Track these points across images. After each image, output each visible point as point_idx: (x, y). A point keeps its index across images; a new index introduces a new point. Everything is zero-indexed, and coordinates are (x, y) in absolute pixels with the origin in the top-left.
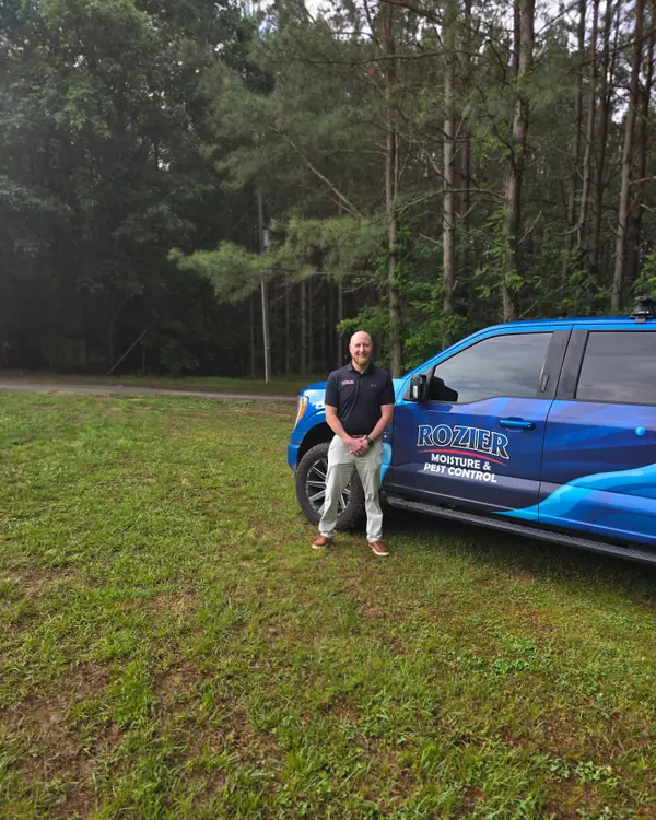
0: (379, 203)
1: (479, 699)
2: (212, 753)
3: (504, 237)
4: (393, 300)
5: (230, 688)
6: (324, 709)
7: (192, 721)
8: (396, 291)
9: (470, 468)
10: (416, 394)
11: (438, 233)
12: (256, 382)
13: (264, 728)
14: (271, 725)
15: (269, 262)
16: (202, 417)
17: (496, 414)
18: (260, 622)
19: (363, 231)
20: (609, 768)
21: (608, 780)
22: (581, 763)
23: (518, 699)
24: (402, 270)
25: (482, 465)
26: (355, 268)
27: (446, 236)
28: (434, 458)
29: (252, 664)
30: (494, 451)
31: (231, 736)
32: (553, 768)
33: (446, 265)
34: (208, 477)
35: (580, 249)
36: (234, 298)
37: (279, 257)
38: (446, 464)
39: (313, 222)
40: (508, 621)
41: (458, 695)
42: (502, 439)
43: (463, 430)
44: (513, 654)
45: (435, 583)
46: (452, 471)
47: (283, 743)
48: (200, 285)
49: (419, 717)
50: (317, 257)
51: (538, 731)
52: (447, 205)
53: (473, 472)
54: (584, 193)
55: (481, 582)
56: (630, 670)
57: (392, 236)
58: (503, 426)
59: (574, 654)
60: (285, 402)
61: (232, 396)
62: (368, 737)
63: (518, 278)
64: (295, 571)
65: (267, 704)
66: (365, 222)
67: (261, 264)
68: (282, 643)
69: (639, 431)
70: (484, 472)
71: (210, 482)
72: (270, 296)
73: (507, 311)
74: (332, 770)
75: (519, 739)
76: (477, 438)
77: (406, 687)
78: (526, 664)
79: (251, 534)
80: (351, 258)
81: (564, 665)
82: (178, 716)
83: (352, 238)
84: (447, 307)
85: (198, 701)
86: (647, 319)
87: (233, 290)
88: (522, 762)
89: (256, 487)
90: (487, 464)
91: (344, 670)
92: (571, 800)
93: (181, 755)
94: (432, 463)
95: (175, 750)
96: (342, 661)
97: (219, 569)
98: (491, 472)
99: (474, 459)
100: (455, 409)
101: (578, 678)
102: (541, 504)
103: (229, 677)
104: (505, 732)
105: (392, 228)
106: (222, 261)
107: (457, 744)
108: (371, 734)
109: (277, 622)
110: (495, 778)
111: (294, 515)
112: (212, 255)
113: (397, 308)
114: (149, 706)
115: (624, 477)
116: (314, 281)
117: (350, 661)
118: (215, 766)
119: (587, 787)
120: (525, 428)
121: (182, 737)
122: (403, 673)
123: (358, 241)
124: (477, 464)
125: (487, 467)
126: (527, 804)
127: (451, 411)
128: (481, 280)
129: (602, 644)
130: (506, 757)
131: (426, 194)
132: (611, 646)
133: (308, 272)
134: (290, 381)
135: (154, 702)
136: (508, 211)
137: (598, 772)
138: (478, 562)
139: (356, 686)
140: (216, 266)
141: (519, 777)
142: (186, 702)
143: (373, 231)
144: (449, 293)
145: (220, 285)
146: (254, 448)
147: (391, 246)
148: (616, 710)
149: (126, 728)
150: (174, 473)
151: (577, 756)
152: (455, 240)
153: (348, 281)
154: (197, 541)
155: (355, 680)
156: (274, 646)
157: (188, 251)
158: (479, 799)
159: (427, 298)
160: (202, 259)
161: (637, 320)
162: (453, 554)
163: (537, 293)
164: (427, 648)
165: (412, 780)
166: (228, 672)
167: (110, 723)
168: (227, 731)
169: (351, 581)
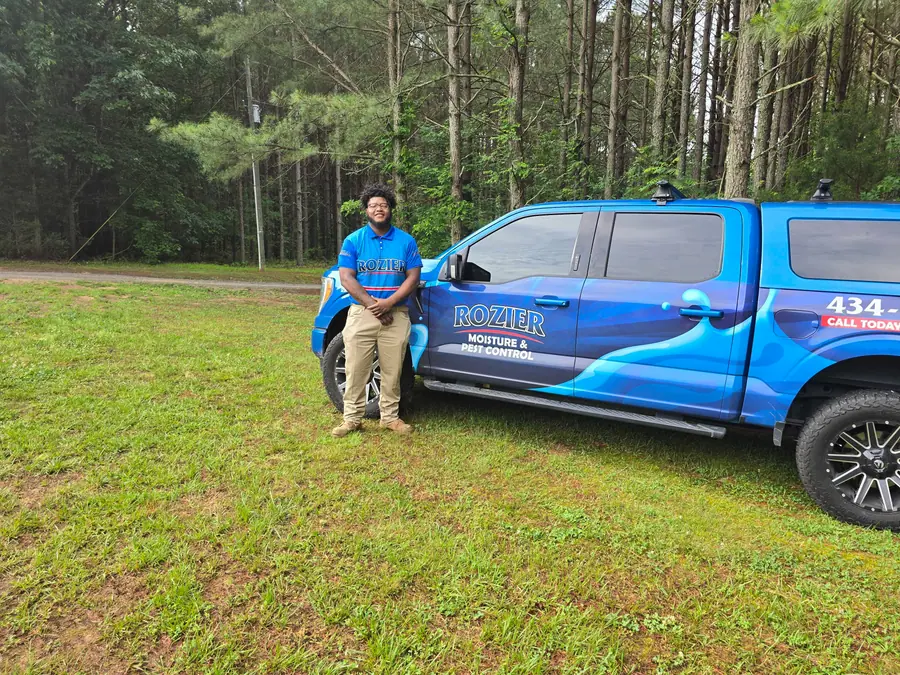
0: (384, 84)
1: (544, 568)
2: (283, 653)
3: (510, 125)
4: (399, 185)
5: (290, 584)
6: (395, 595)
7: (255, 622)
8: (402, 175)
9: (508, 347)
10: (453, 275)
11: (443, 117)
12: (246, 268)
13: (336, 620)
14: (344, 617)
15: (266, 138)
16: (192, 306)
17: (531, 293)
18: (308, 514)
19: (371, 110)
20: (673, 618)
21: (674, 628)
22: (647, 616)
23: (579, 564)
24: (407, 153)
25: (519, 343)
26: (360, 149)
27: (452, 121)
28: (470, 338)
29: (308, 557)
30: (531, 329)
31: (301, 632)
32: (625, 624)
33: (453, 150)
34: (215, 369)
35: (577, 141)
36: (225, 176)
37: (278, 131)
38: (483, 344)
39: (316, 98)
40: (554, 493)
41: (524, 566)
42: (538, 317)
43: (501, 309)
44: (566, 524)
45: (480, 462)
46: (489, 350)
47: (360, 632)
48: (184, 161)
49: (492, 590)
50: (319, 136)
51: (602, 592)
52: (452, 90)
53: (511, 351)
54: (580, 87)
55: (524, 459)
56: (671, 529)
57: (396, 118)
58: (540, 305)
59: (620, 519)
60: (284, 290)
61: (224, 284)
62: (444, 616)
63: (524, 165)
64: (334, 461)
65: (334, 596)
66: (372, 101)
67: (257, 141)
68: (336, 533)
69: (665, 305)
70: (521, 350)
71: (218, 374)
72: (262, 180)
73: (514, 199)
74: (416, 653)
75: (588, 600)
76: (513, 318)
77: (474, 564)
78: (580, 531)
79: (277, 425)
80: (355, 138)
81: (613, 529)
82: (238, 619)
83: (358, 117)
84: (455, 193)
85: (256, 601)
86: (668, 201)
87: (223, 167)
88: (596, 621)
89: (271, 378)
90: (523, 342)
91: (407, 555)
92: (645, 651)
93: (249, 659)
94: (468, 343)
95: (242, 655)
96: (404, 545)
97: (251, 464)
98: (528, 351)
99: (511, 338)
100: (489, 288)
101: (629, 539)
102: (576, 380)
103: (286, 573)
104: (574, 595)
105: (396, 109)
106: (214, 135)
107: (532, 612)
108: (447, 613)
109: (325, 513)
110: (574, 640)
111: (321, 405)
112: (201, 128)
113: (403, 192)
114: (202, 612)
115: (653, 350)
116: (311, 163)
117: (412, 545)
118: (289, 666)
119: (657, 637)
120: (560, 306)
121: (247, 640)
122: (469, 549)
123: (363, 121)
124: (514, 342)
125: (523, 345)
126: (609, 660)
127: (485, 292)
128: (490, 165)
129: (643, 507)
130: (580, 620)
131: (434, 77)
132: (650, 508)
133: (310, 151)
134: (287, 267)
135: (209, 607)
136: (513, 100)
137: (664, 622)
138: (516, 439)
139: (423, 569)
140: (206, 141)
141: (596, 635)
142: (243, 604)
143: (380, 111)
144: (456, 179)
145: (207, 162)
146: (260, 337)
147: (396, 127)
148: (668, 565)
149: (181, 638)
150: (174, 366)
151: (643, 610)
152: (460, 125)
153: (348, 164)
154: (218, 437)
155: (423, 562)
156: (329, 538)
157: (173, 120)
158: (564, 661)
159: (434, 183)
160: (188, 131)
161: (659, 203)
162: (490, 433)
163: (540, 182)
164: (486, 526)
165: (497, 652)
166: (285, 568)
167: (159, 636)
168: (296, 628)
169: (396, 467)
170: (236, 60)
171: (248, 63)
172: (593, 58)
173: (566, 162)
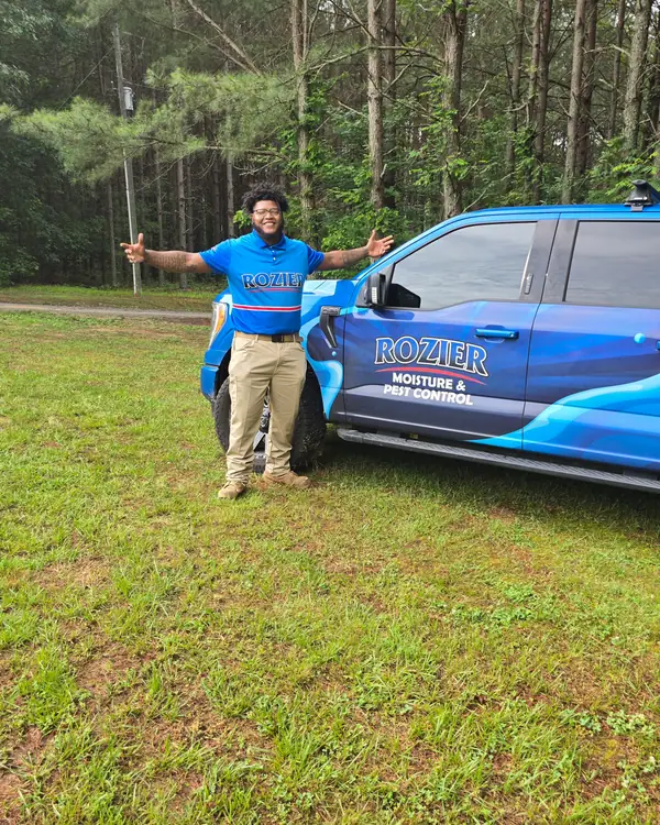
0: (286, 59)
1: (484, 656)
2: (174, 750)
3: (444, 111)
4: (306, 188)
5: (179, 670)
6: (305, 684)
7: (139, 714)
8: (309, 175)
9: (441, 389)
10: (375, 299)
11: (361, 101)
12: (118, 292)
13: (236, 712)
14: (245, 709)
15: (141, 129)
16: (54, 338)
17: (470, 321)
18: (200, 588)
19: (271, 92)
20: (642, 716)
21: (644, 729)
22: (611, 713)
23: (528, 651)
24: (316, 149)
25: (455, 385)
26: (258, 142)
27: (372, 106)
28: (396, 378)
29: (201, 639)
30: (470, 368)
31: (195, 726)
32: (583, 722)
33: (373, 144)
34: (84, 414)
35: (529, 131)
36: (92, 177)
37: (154, 122)
38: (410, 385)
39: (204, 78)
40: (497, 565)
41: (461, 652)
42: (479, 352)
43: (432, 342)
44: (510, 603)
45: (407, 528)
46: (418, 393)
47: (265, 727)
48: (41, 156)
49: (421, 681)
50: (206, 126)
51: (556, 685)
52: (372, 66)
53: (444, 393)
54: (533, 61)
55: (460, 525)
56: (641, 610)
57: (302, 104)
58: (481, 336)
59: (577, 597)
60: (164, 319)
61: (92, 311)
62: (364, 710)
63: (462, 162)
64: (230, 525)
65: (233, 684)
66: (272, 81)
67: (130, 132)
68: (232, 611)
69: (638, 338)
70: (457, 392)
71: (88, 421)
72: (136, 182)
73: (449, 204)
74: (331, 752)
75: (538, 694)
76: (448, 353)
77: (400, 649)
78: (528, 612)
79: (161, 482)
80: (252, 128)
81: (569, 610)
82: (119, 710)
83: (254, 103)
84: (374, 197)
85: (140, 690)
86: (645, 206)
87: (89, 166)
88: (548, 719)
89: (152, 426)
90: (461, 383)
91: (319, 637)
92: (608, 755)
93: (133, 757)
94: (392, 384)
95: (125, 752)
96: (315, 626)
97: (129, 528)
98: (466, 393)
99: (445, 377)
100: (418, 316)
101: (588, 622)
102: (526, 429)
103: (175, 657)
104: (522, 688)
105: (302, 91)
106: (76, 125)
107: (471, 707)
108: (369, 707)
109: (220, 587)
110: (522, 741)
111: (212, 459)
112: (61, 116)
113: (310, 197)
114: (76, 701)
115: (622, 393)
116: (197, 160)
117: (325, 626)
118: (181, 766)
119: (623, 738)
120: (507, 338)
121: (130, 735)
122: (394, 630)
123: (261, 106)
124: (448, 383)
125: (461, 386)
126: (565, 765)
127: (414, 320)
128: (419, 163)
129: (607, 584)
130: (529, 717)
131: (349, 50)
132: (615, 585)
133: (196, 145)
134: (168, 290)
135: (83, 696)
136: (448, 78)
137: (631, 721)
138: (450, 502)
139: (339, 654)
140: (67, 133)
141: (549, 735)
142: (125, 693)
143: (282, 94)
144: (376, 180)
145: (70, 159)
146: (137, 377)
147: (301, 115)
148: (636, 654)
149: (52, 730)
150: (34, 410)
151: (606, 706)
152: (382, 111)
153: (242, 162)
154: (90, 495)
155: (338, 646)
156: (225, 616)
157: (27, 106)
158: (509, 765)
159: (350, 186)
160: (45, 120)
161: (633, 208)
162: (418, 494)
163: (481, 184)
164: (413, 604)
165: (428, 753)
166: (173, 650)
167: (26, 728)
168: (188, 722)
169: (305, 532)
170: (102, 31)
171: (117, 34)
172: (549, 26)
173: (514, 158)
